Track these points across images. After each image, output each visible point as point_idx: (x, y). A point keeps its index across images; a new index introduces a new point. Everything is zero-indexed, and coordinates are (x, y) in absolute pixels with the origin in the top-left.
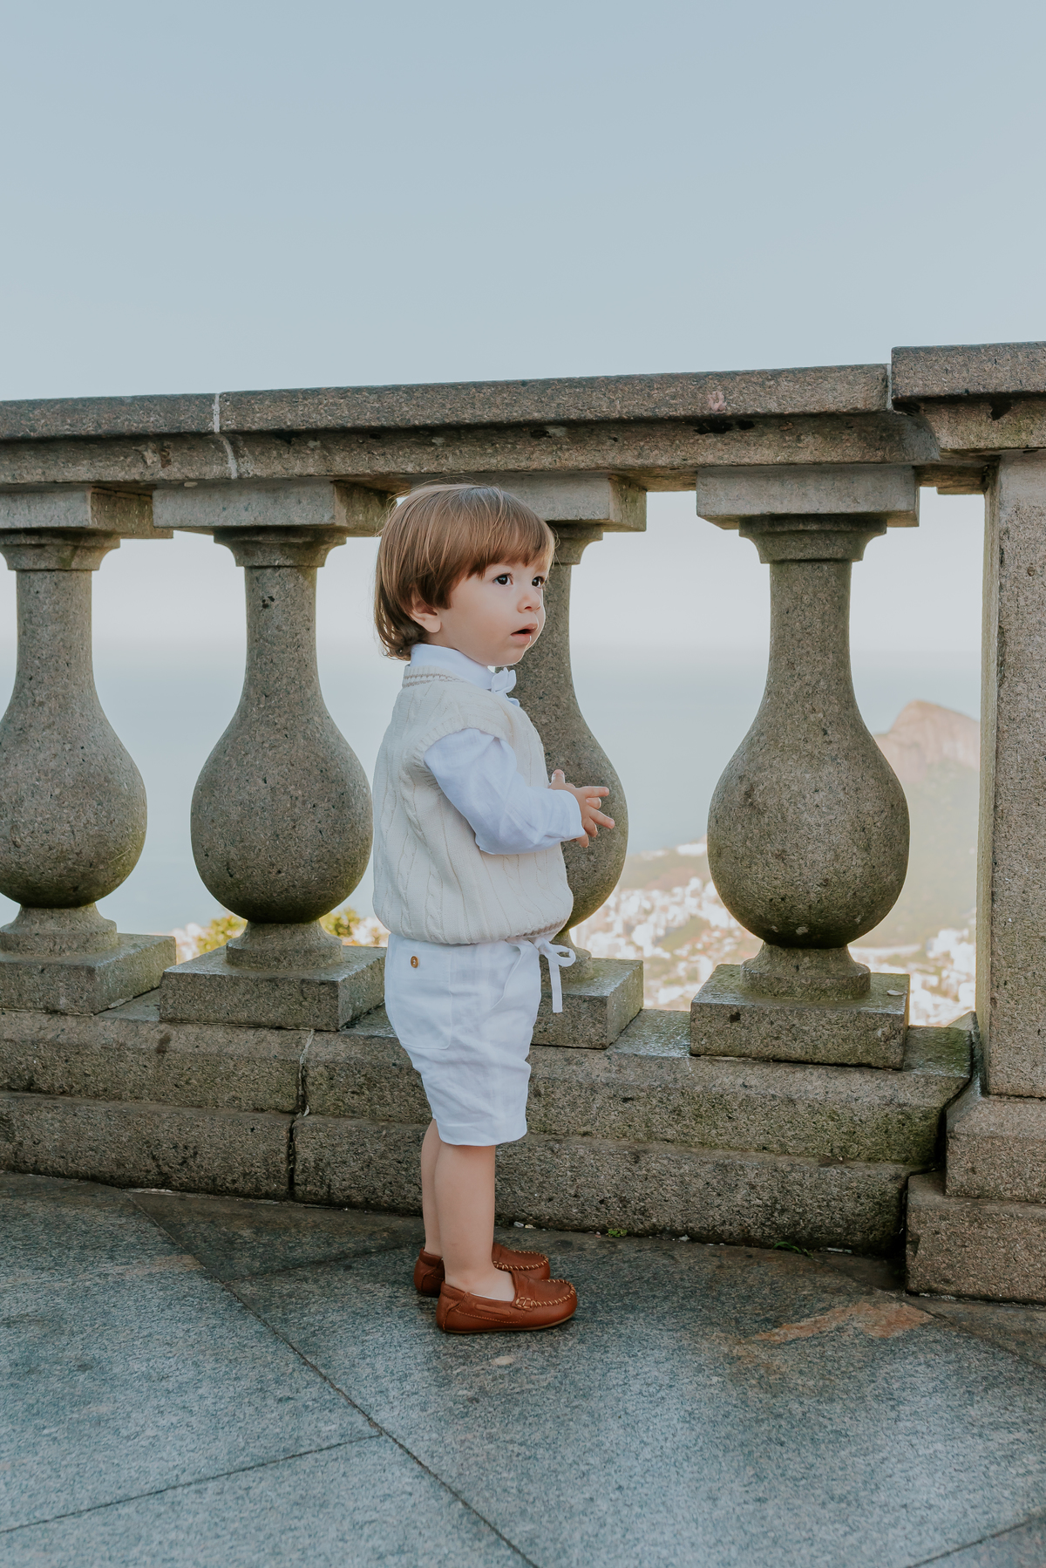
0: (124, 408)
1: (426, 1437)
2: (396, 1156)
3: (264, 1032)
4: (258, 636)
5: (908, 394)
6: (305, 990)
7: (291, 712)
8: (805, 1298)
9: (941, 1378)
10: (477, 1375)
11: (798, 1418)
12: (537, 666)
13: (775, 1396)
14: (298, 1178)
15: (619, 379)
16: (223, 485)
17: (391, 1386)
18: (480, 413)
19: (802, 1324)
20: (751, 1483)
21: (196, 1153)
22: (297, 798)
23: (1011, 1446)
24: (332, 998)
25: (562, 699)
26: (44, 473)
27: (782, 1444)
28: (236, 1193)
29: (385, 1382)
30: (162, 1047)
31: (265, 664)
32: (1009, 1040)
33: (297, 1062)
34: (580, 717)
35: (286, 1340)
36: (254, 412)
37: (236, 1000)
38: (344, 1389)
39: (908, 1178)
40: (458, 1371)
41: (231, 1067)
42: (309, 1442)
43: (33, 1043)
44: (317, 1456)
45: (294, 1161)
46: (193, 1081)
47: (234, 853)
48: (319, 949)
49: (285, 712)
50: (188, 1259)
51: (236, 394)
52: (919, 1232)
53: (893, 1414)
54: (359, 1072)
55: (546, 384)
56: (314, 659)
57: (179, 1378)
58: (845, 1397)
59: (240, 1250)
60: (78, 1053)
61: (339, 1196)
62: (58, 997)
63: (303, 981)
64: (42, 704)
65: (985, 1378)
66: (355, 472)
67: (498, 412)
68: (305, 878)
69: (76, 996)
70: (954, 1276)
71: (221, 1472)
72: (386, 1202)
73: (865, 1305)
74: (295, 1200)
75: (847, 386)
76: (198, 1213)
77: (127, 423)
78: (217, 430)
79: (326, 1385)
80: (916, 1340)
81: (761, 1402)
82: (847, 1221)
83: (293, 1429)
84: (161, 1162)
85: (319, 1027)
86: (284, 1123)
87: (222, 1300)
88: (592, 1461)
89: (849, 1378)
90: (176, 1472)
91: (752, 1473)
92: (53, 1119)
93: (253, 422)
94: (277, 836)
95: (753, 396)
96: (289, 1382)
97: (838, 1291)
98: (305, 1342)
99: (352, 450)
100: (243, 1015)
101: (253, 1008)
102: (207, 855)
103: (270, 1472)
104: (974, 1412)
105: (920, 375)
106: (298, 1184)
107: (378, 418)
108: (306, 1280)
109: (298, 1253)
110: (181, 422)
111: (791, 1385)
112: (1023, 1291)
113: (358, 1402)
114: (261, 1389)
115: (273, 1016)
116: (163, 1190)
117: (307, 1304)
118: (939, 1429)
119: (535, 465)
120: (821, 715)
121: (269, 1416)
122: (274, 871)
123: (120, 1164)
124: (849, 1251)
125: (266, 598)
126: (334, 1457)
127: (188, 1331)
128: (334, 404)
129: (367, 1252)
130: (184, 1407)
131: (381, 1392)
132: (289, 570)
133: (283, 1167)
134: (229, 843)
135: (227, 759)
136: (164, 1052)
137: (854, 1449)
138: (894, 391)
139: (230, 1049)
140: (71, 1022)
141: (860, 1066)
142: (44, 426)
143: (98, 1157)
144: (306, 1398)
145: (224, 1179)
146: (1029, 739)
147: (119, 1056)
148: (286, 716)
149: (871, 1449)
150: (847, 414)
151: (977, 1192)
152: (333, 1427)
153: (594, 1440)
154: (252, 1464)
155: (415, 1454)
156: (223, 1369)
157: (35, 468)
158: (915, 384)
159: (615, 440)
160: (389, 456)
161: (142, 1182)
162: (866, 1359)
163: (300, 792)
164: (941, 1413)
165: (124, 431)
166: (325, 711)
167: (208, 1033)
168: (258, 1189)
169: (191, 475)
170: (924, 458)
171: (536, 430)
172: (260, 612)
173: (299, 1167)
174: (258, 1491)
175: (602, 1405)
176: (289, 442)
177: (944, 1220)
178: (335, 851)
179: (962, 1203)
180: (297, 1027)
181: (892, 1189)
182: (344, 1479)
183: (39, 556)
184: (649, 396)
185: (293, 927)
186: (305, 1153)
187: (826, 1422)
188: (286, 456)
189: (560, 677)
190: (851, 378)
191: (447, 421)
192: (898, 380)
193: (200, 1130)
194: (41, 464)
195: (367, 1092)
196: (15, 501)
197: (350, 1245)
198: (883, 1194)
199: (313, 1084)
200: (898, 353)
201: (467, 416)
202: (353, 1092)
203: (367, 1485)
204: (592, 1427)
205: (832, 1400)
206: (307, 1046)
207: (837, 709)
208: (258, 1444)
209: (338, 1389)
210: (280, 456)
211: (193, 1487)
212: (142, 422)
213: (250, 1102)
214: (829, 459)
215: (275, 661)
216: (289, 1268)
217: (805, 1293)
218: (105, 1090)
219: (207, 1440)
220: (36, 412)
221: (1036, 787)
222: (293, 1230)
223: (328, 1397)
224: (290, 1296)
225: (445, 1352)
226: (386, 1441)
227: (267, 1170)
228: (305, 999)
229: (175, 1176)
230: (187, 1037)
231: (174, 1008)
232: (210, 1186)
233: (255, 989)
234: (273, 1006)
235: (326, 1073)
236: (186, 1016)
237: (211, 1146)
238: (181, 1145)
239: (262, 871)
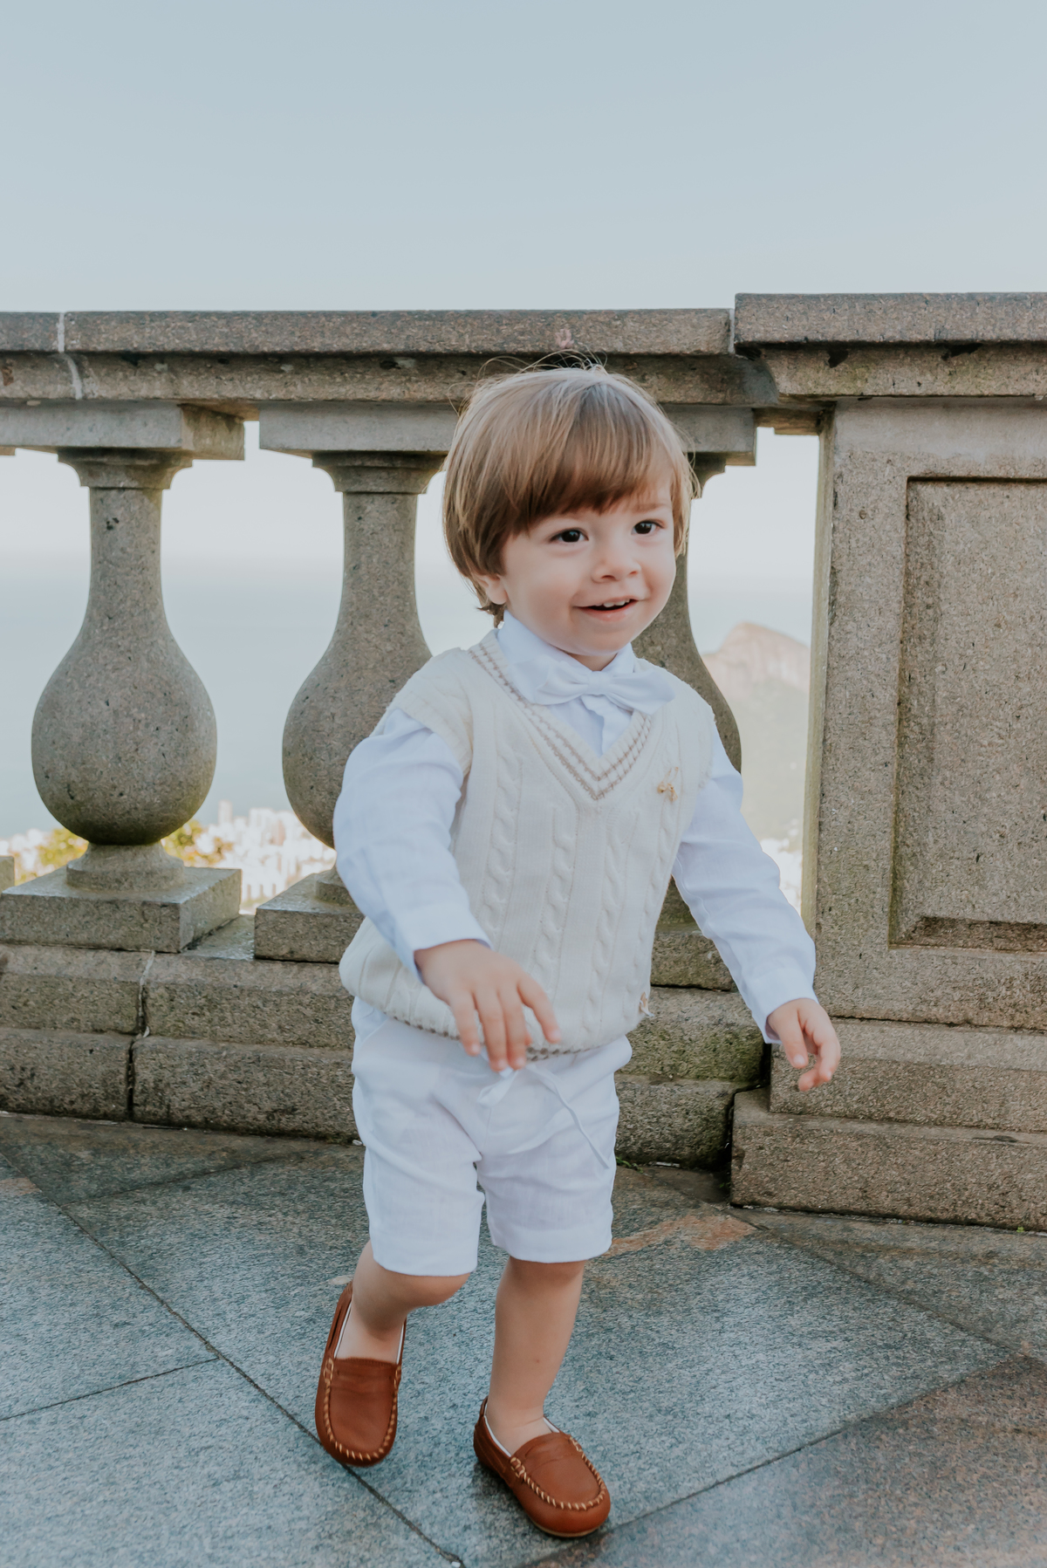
1: (263, 1360)
2: (236, 1077)
3: (103, 954)
4: (102, 558)
5: (750, 339)
6: (146, 912)
7: (135, 634)
8: (635, 1212)
9: (763, 1288)
10: (315, 1296)
11: (627, 1331)
12: (382, 594)
13: (605, 1311)
14: (136, 1100)
15: (469, 314)
16: (67, 404)
17: (228, 1308)
18: (329, 342)
19: (631, 1238)
20: (581, 1398)
21: (33, 1075)
22: (140, 721)
23: (828, 1355)
24: (173, 920)
25: (407, 627)
27: (611, 1358)
28: (75, 1114)
29: (223, 1304)
31: (109, 586)
32: (832, 964)
33: (137, 983)
34: (425, 645)
35: (123, 1264)
36: (100, 333)
37: (75, 921)
38: (181, 1313)
39: (734, 1095)
40: (296, 1291)
41: (71, 989)
42: (145, 1368)
44: (153, 1381)
45: (134, 1082)
46: (32, 1003)
47: (74, 775)
48: (161, 871)
49: (129, 635)
50: (24, 1182)
51: (81, 314)
52: (745, 1147)
53: (718, 1326)
54: (200, 993)
55: (397, 315)
56: (158, 582)
57: (14, 1305)
58: (672, 1309)
59: (78, 1172)
61: (179, 1116)
63: (144, 903)
65: (805, 1288)
66: (202, 396)
67: (348, 341)
68: (148, 800)
70: (776, 1189)
71: (56, 1402)
72: (225, 1122)
73: (691, 1217)
74: (135, 1121)
75: (691, 329)
76: (35, 1135)
78: (61, 349)
79: (163, 1309)
80: (739, 1252)
81: (591, 1316)
82: (676, 1136)
83: (129, 1355)
85: (159, 949)
86: (123, 1043)
87: (58, 1224)
88: (427, 1380)
89: (676, 1291)
90: (9, 1402)
91: (583, 1387)
93: (99, 343)
94: (120, 758)
95: (599, 335)
96: (126, 1307)
97: (666, 1204)
98: (142, 1265)
99: (200, 374)
100: (83, 937)
101: (93, 930)
102: (47, 777)
103: (105, 1400)
104: (794, 1321)
105: (762, 321)
106: (137, 1105)
107: (227, 344)
108: (143, 1201)
109: (136, 1175)
110: (24, 340)
111: (621, 1299)
112: (840, 1202)
113: (195, 1325)
114: (97, 1315)
115: (115, 937)
117: (146, 1226)
118: (761, 1340)
119: (384, 395)
120: (659, 648)
121: (104, 1342)
122: (116, 793)
124: (677, 1165)
125: (110, 520)
126: (171, 1382)
127: (23, 1257)
128: (182, 327)
129: (205, 1173)
130: (18, 1335)
131: (218, 1315)
132: (134, 492)
133: (123, 1088)
134: (69, 765)
135: (69, 680)
137: (680, 1361)
138: (737, 337)
139: (70, 971)
141: (690, 987)
144: (142, 1323)
145: (62, 1100)
146: (857, 676)
148: (130, 638)
149: (696, 1361)
150: (691, 356)
151: (799, 1108)
152: (170, 1351)
153: (430, 1358)
154: (87, 1392)
155: (252, 1377)
156: (59, 1295)
158: (756, 331)
159: (464, 373)
160: (237, 382)
162: (692, 1272)
163: (143, 715)
164: (763, 1324)
166: (169, 634)
167: (47, 954)
168: (96, 1110)
169: (35, 394)
170: (763, 401)
171: (386, 361)
172: (104, 533)
173: (138, 1088)
174: (92, 1420)
175: (437, 1323)
176: (135, 364)
177: (768, 1135)
178: (178, 774)
179: (785, 1119)
180: (138, 949)
181: (719, 1105)
182: (180, 1405)
184: (498, 331)
185: (135, 849)
186: (145, 1074)
187: (654, 1335)
188: (132, 378)
189: (405, 605)
190: (695, 321)
191: (297, 349)
192: (740, 325)
193: (38, 1051)
195: (208, 1013)
197: (189, 1166)
198: (711, 1110)
199: (153, 1005)
200: (740, 298)
201: (316, 345)
202: (194, 1014)
203: (203, 1410)
204: (427, 1346)
205: (659, 1313)
206: (147, 968)
207: (674, 642)
208: (93, 1371)
209: (175, 1313)
210: (126, 377)
211: (26, 1417)
213: (89, 1024)
214: (672, 399)
215: (119, 582)
216: (127, 1190)
217: (635, 1207)
219: (42, 1368)
221: (863, 722)
222: (132, 1151)
223: (164, 1321)
224: (128, 1218)
225: (282, 1273)
226: (223, 1365)
227: (106, 1091)
228: (146, 921)
229: (11, 1098)
230: (25, 959)
231: (12, 930)
232: (48, 1107)
233: (96, 911)
234: (114, 928)
235: (166, 995)
236: (25, 938)
237: (49, 1068)
238: (18, 1067)
239: (104, 793)
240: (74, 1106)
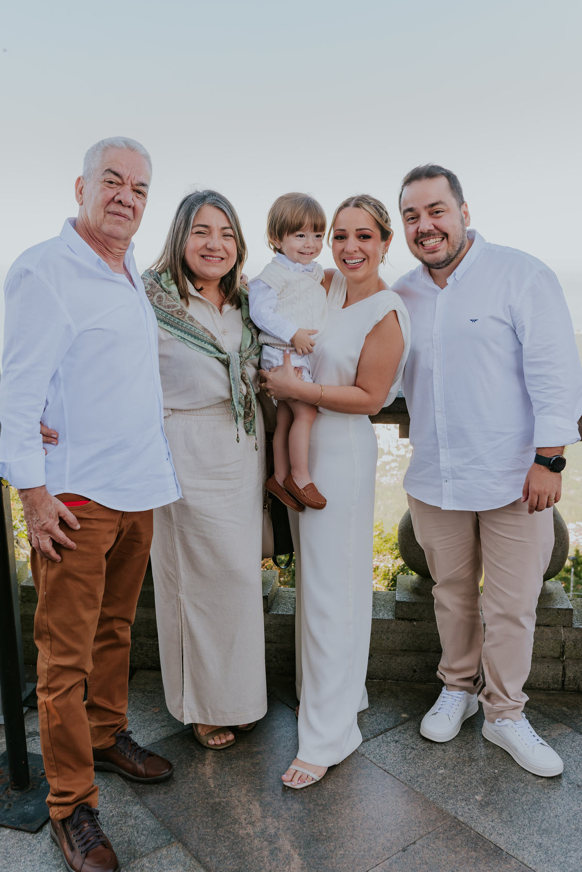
3: (542, 628)
6: (560, 612)
14: (565, 683)
24: (570, 614)
28: (540, 689)
33: (561, 640)
45: (565, 677)
63: (558, 608)
74: (565, 691)
85: (564, 625)
86: (561, 664)
115: (546, 621)
133: (560, 680)
145: (535, 684)
168: (549, 687)
173: (567, 679)
180: (555, 625)
186: (570, 674)
199: (567, 648)
206: (562, 633)
227: (553, 681)
228: (559, 615)
234: (546, 618)
235: (573, 644)
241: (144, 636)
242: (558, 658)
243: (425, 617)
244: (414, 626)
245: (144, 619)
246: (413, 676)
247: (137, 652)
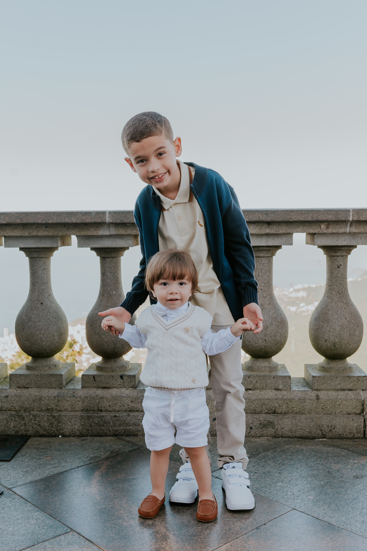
0: (321, 213)
3: (347, 392)
6: (359, 379)
14: (366, 432)
21: (334, 428)
26: (286, 230)
28: (347, 438)
30: (318, 398)
31: (338, 284)
33: (361, 399)
36: (363, 215)
37: (337, 383)
41: (340, 402)
43: (276, 399)
45: (365, 428)
46: (328, 407)
47: (337, 340)
49: (344, 298)
60: (291, 401)
62: (279, 385)
63: (358, 376)
64: (265, 297)
69: (285, 384)
74: (365, 439)
77: (322, 217)
84: (323, 431)
85: (363, 389)
86: (361, 418)
92: (288, 421)
94: (350, 335)
100: (339, 387)
101: (343, 385)
102: (326, 341)
106: (366, 434)
115: (349, 387)
116: (324, 439)
122: (349, 344)
123: (309, 433)
125: (339, 265)
132: (343, 257)
133: (362, 430)
134: (335, 337)
136: (319, 399)
139: (339, 397)
140: (285, 393)
142: (294, 218)
143: (302, 431)
145: (343, 434)
147: (304, 401)
157: (284, 229)
161: (317, 438)
165: (321, 220)
167: (330, 393)
168: (354, 436)
169: (335, 232)
172: (336, 269)
180: (356, 390)
183: (267, 253)
193: (336, 421)
194: (286, 228)
196: (269, 237)
199: (366, 405)
206: (362, 395)
212: (327, 217)
213: (346, 412)
215: (341, 283)
218: (299, 412)
220: (292, 214)
227: (357, 431)
228: (359, 381)
229: (327, 435)
230: (324, 395)
231: (317, 386)
232: (339, 437)
233: (343, 379)
234: (349, 384)
236: (321, 388)
237: (340, 425)
238: (330, 426)
239: (345, 345)
240: (347, 436)
241: (37, 411)
242: (360, 414)
243: (257, 387)
244: (249, 394)
245: (37, 397)
246: (250, 432)
247: (31, 422)
